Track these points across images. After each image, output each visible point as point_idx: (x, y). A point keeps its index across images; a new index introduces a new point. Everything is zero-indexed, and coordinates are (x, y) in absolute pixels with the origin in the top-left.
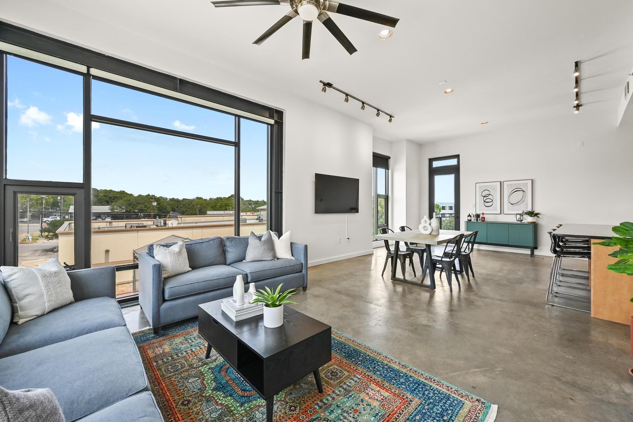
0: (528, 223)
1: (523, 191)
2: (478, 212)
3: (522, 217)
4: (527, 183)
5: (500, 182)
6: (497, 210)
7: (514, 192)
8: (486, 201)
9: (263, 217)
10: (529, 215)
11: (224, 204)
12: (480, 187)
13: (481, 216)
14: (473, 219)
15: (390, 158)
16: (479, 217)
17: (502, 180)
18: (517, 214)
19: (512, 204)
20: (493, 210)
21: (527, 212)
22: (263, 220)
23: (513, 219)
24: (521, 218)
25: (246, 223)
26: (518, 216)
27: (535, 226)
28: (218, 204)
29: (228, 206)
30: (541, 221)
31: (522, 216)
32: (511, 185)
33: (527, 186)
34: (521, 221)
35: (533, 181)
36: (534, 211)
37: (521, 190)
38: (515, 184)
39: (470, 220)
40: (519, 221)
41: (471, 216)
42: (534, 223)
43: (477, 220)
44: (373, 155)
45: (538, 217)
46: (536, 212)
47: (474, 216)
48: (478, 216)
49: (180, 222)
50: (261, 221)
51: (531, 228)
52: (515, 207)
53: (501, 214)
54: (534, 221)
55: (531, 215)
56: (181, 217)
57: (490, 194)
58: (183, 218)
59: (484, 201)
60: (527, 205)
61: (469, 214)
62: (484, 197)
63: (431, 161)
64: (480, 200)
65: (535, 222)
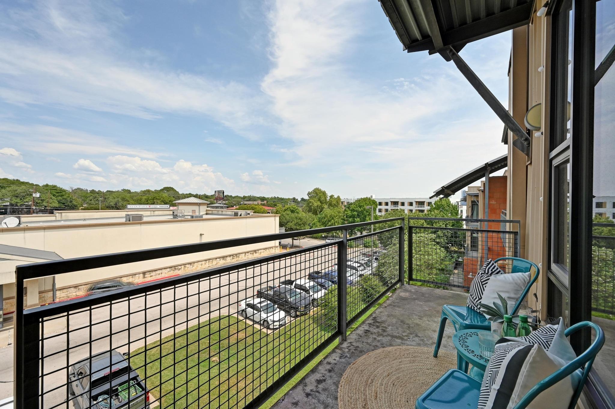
9: (178, 212)
11: (152, 198)
22: (177, 216)
25: (141, 220)
28: (144, 197)
29: (156, 199)
49: (60, 219)
56: (61, 213)
58: (63, 214)
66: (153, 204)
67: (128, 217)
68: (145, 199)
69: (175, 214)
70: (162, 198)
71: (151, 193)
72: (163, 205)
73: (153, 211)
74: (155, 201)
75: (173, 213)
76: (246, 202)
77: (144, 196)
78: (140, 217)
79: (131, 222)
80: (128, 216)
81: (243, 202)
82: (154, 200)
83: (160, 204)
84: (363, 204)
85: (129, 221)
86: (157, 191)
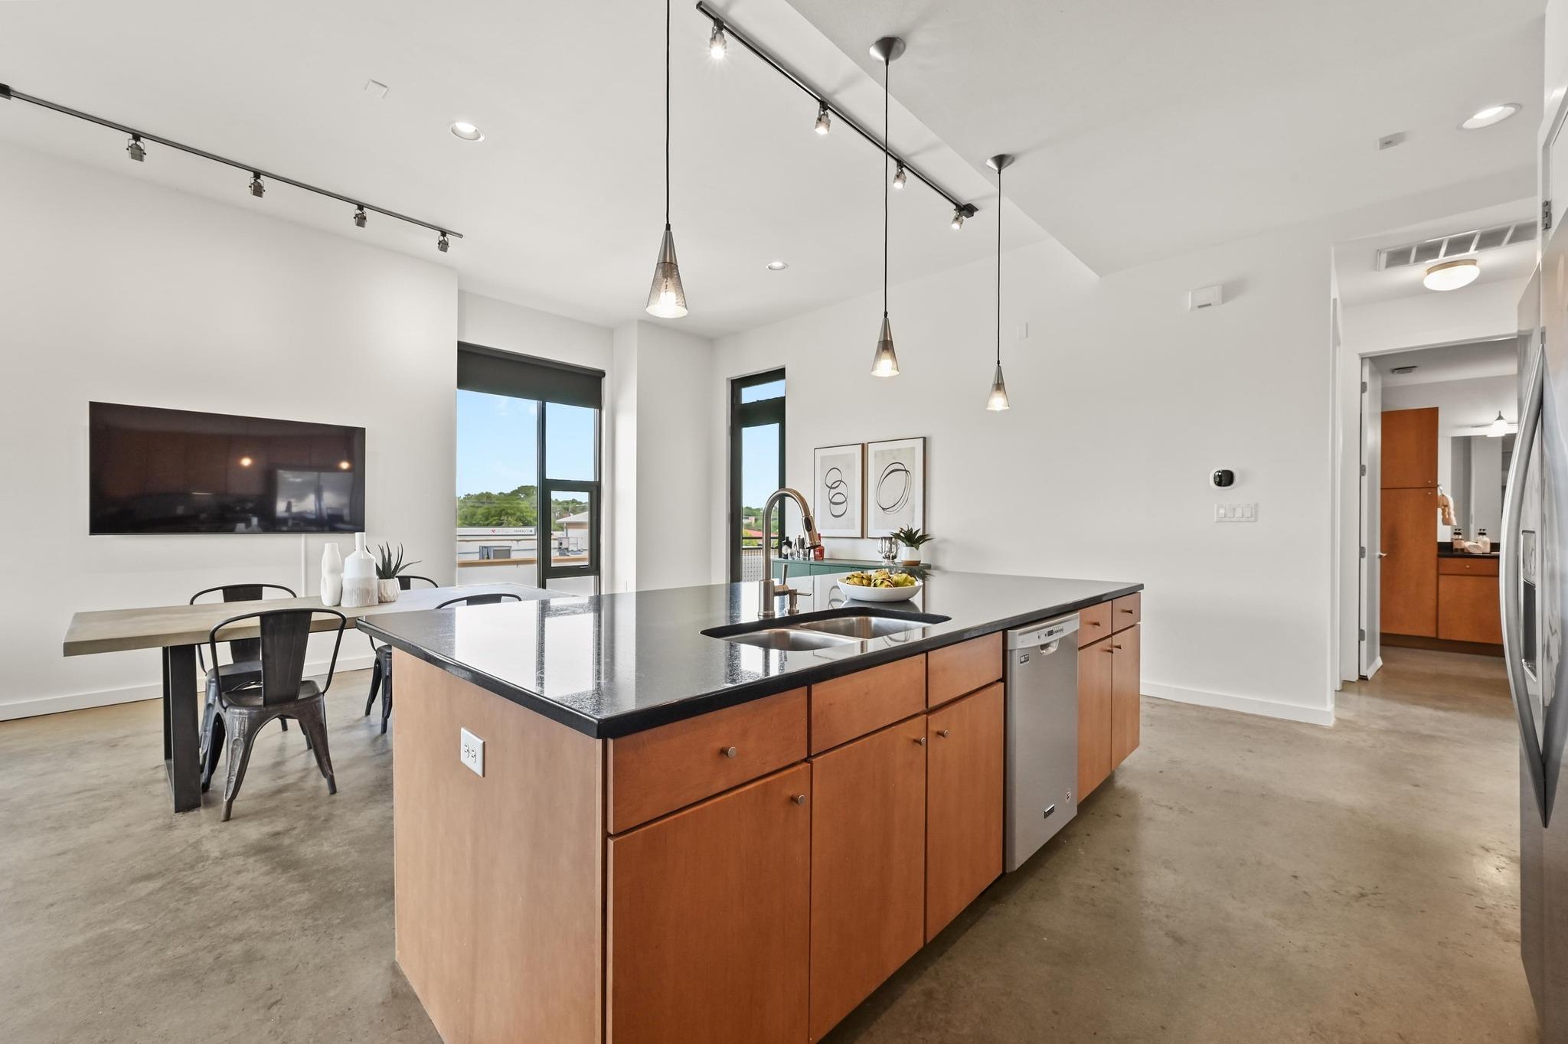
0: (904, 564)
1: (907, 471)
3: (894, 547)
4: (915, 448)
5: (862, 445)
6: (854, 527)
7: (889, 474)
8: (835, 499)
10: (907, 542)
11: (496, 511)
12: (823, 458)
15: (602, 374)
17: (865, 441)
19: (883, 509)
20: (848, 527)
22: (568, 551)
23: (879, 554)
24: (892, 551)
25: (509, 557)
26: (888, 545)
28: (480, 511)
32: (883, 453)
33: (915, 457)
34: (894, 557)
35: (926, 441)
36: (915, 531)
38: (891, 451)
50: (565, 555)
52: (888, 517)
53: (863, 537)
54: (915, 558)
55: (911, 541)
57: (841, 481)
59: (831, 502)
60: (912, 511)
62: (831, 488)
63: (735, 385)
64: (823, 496)
65: (921, 560)
66: (500, 525)
67: (485, 552)
68: (482, 514)
69: (563, 546)
70: (518, 510)
71: (493, 500)
72: (520, 527)
73: (518, 541)
74: (504, 518)
75: (561, 544)
77: (478, 507)
78: (507, 552)
79: (492, 560)
80: (485, 550)
82: (501, 517)
83: (515, 526)
85: (488, 558)
86: (505, 494)
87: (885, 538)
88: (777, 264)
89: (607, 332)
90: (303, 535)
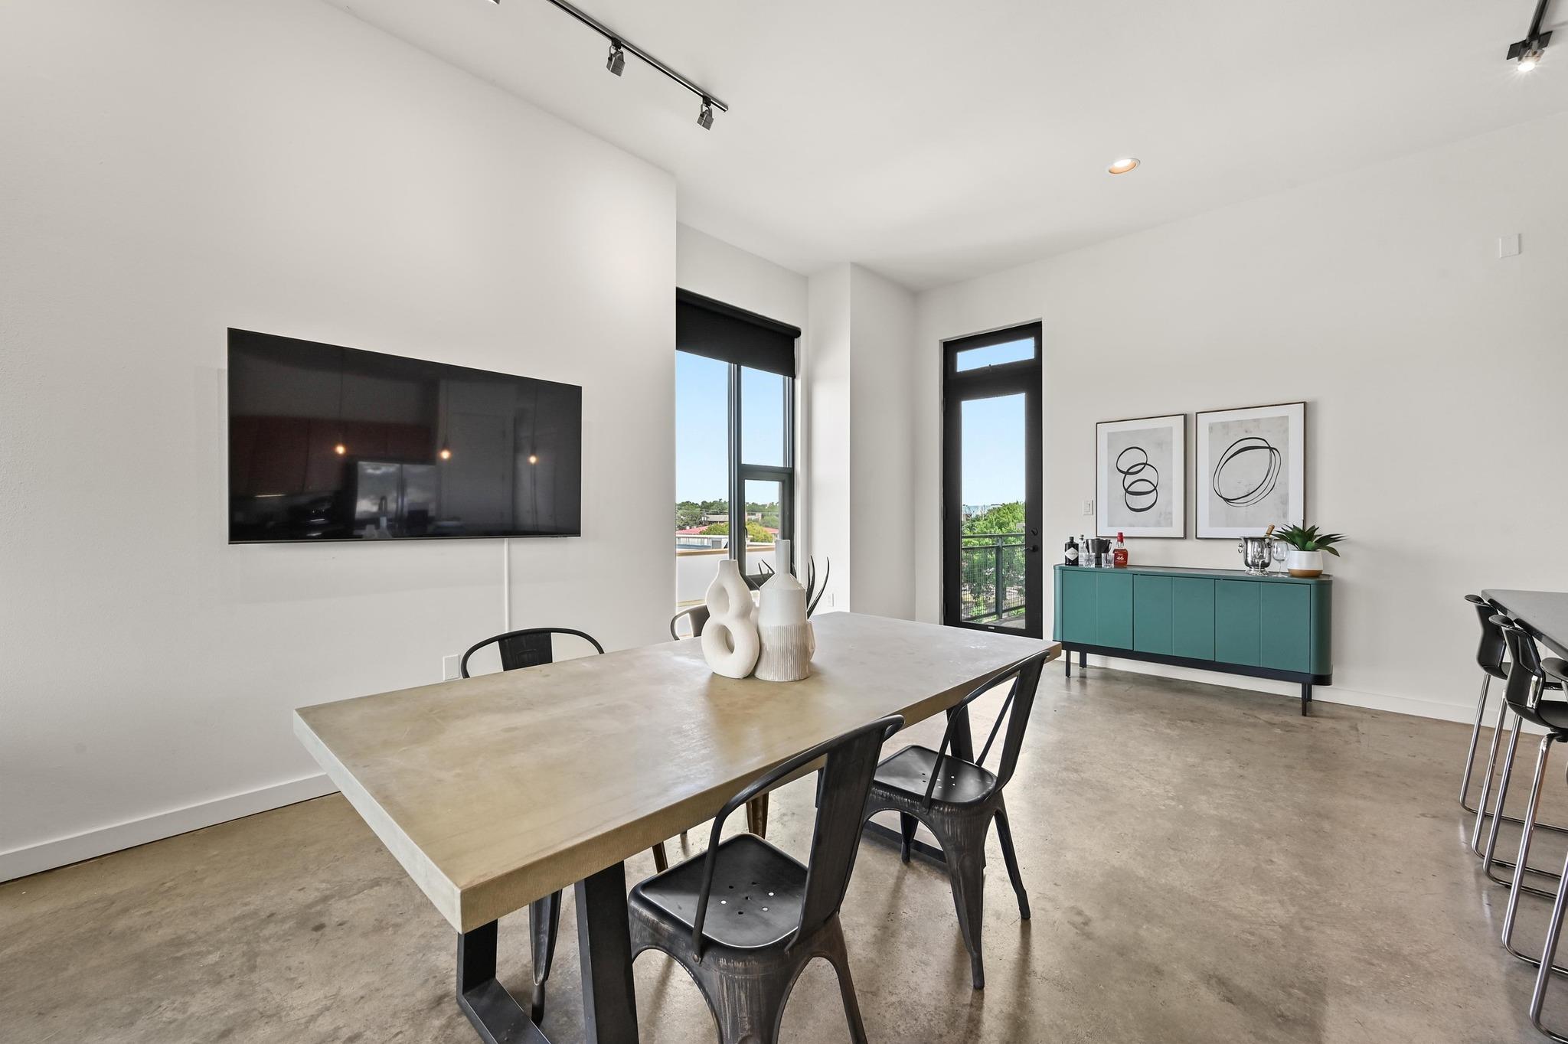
0: (1292, 574)
1: (1271, 449)
2: (1105, 532)
3: (1266, 552)
4: (1287, 418)
5: (1185, 416)
6: (1171, 524)
7: (1238, 453)
8: (1133, 489)
10: (1294, 543)
12: (1113, 435)
13: (1114, 545)
14: (1085, 557)
15: (796, 332)
16: (1107, 550)
17: (1190, 409)
18: (1246, 540)
19: (1227, 500)
20: (1158, 524)
21: (1287, 532)
23: (1231, 560)
24: (1262, 557)
26: (1252, 549)
27: (1320, 586)
30: (1340, 569)
31: (1269, 546)
32: (1225, 426)
33: (1286, 430)
34: (1265, 565)
35: (1308, 407)
36: (1313, 529)
37: (1264, 444)
38: (1241, 422)
39: (1075, 562)
40: (1255, 565)
41: (1076, 547)
42: (1315, 575)
43: (1098, 563)
44: (679, 303)
45: (1333, 551)
46: (1323, 531)
47: (1087, 547)
48: (1102, 546)
51: (1305, 596)
52: (1240, 510)
53: (1185, 537)
54: (1316, 566)
55: (1305, 543)
57: (1146, 464)
59: (1127, 491)
60: (1285, 501)
61: (1072, 539)
62: (1127, 473)
63: (951, 348)
64: (1110, 485)
65: (1321, 571)
76: (712, 518)
81: (707, 518)
84: (1007, 520)
87: (1253, 539)
88: (1122, 163)
89: (803, 280)
90: (506, 540)
